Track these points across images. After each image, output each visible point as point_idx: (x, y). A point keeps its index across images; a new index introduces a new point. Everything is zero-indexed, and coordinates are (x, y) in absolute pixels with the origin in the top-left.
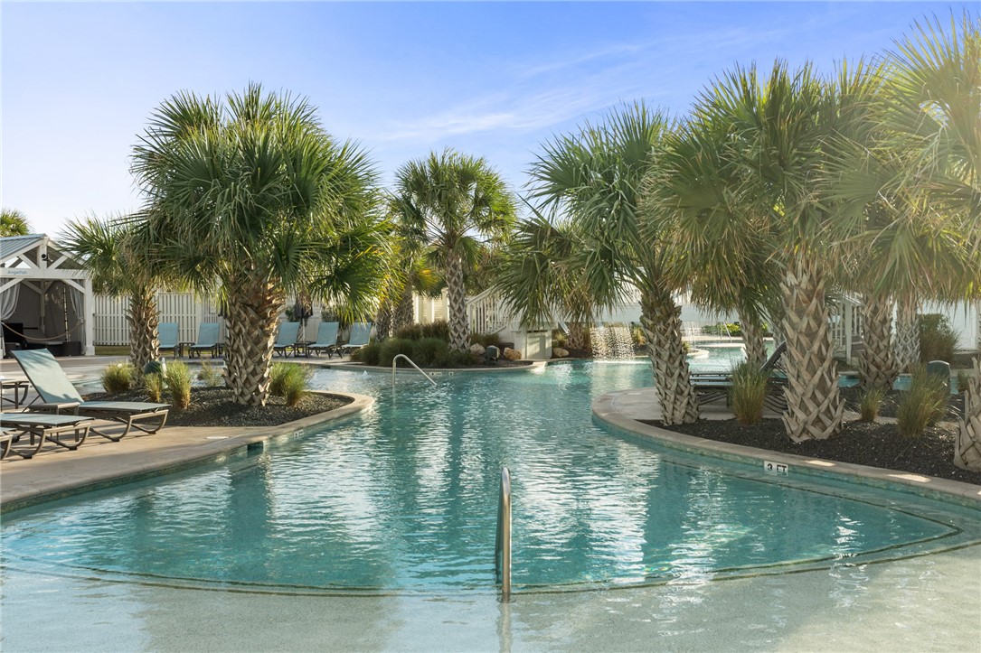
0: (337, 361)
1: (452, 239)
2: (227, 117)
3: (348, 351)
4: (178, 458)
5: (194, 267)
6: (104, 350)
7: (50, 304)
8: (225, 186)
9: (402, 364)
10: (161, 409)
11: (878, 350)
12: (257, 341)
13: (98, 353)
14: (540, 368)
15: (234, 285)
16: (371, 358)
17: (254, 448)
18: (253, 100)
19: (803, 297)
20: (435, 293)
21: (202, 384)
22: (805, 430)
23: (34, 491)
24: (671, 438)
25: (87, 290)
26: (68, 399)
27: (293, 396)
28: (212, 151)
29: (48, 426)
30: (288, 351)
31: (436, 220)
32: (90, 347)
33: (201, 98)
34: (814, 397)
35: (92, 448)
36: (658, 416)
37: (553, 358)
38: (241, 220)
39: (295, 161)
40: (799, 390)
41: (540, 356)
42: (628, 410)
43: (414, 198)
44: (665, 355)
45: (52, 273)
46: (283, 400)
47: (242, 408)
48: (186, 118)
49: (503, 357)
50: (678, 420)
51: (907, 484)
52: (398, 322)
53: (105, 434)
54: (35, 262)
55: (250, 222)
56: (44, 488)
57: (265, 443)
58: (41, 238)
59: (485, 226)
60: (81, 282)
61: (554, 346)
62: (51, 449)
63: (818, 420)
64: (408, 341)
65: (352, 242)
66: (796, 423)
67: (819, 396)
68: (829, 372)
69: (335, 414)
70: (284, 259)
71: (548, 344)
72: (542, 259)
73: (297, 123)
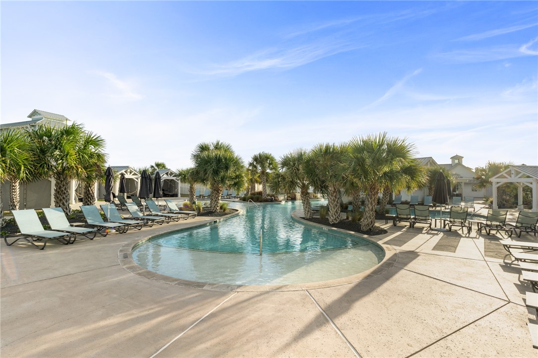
0: (236, 200)
1: (263, 173)
2: (212, 147)
3: (239, 197)
4: (199, 224)
5: (203, 181)
6: (183, 195)
7: (170, 185)
8: (211, 164)
9: (250, 201)
10: (196, 213)
11: (356, 202)
12: (217, 198)
13: (181, 196)
14: (283, 203)
15: (212, 185)
16: (244, 200)
17: (215, 222)
18: (218, 144)
19: (333, 192)
20: (260, 183)
21: (205, 206)
22: (333, 221)
23: (170, 231)
24: (305, 222)
25: (179, 182)
26: (176, 210)
27: (224, 210)
28: (208, 157)
29: (172, 217)
30: (225, 197)
31: (260, 168)
32: (179, 195)
33: (206, 143)
34: (335, 214)
35: (181, 221)
36: (304, 216)
37: (287, 200)
38: (214, 172)
39: (226, 159)
40: (332, 212)
41: (283, 200)
42: (298, 215)
43: (255, 163)
44: (306, 203)
45: (171, 178)
46: (222, 211)
47: (213, 212)
48: (203, 148)
49: (275, 200)
50: (308, 217)
51: (350, 233)
52: (251, 191)
53: (183, 218)
54: (168, 175)
55: (216, 172)
56: (172, 230)
57: (218, 221)
58: (169, 170)
59: (271, 169)
60: (178, 180)
61: (287, 197)
62: (172, 221)
63: (335, 219)
64: (253, 196)
65: (237, 177)
66: (331, 219)
67: (336, 214)
68: (338, 209)
69: (234, 214)
70: (223, 180)
71: (286, 197)
72: (279, 182)
73: (227, 149)
